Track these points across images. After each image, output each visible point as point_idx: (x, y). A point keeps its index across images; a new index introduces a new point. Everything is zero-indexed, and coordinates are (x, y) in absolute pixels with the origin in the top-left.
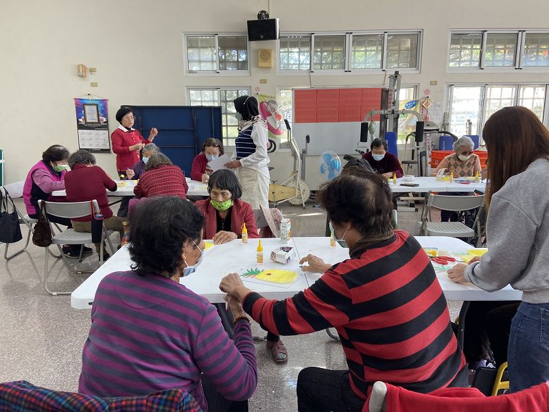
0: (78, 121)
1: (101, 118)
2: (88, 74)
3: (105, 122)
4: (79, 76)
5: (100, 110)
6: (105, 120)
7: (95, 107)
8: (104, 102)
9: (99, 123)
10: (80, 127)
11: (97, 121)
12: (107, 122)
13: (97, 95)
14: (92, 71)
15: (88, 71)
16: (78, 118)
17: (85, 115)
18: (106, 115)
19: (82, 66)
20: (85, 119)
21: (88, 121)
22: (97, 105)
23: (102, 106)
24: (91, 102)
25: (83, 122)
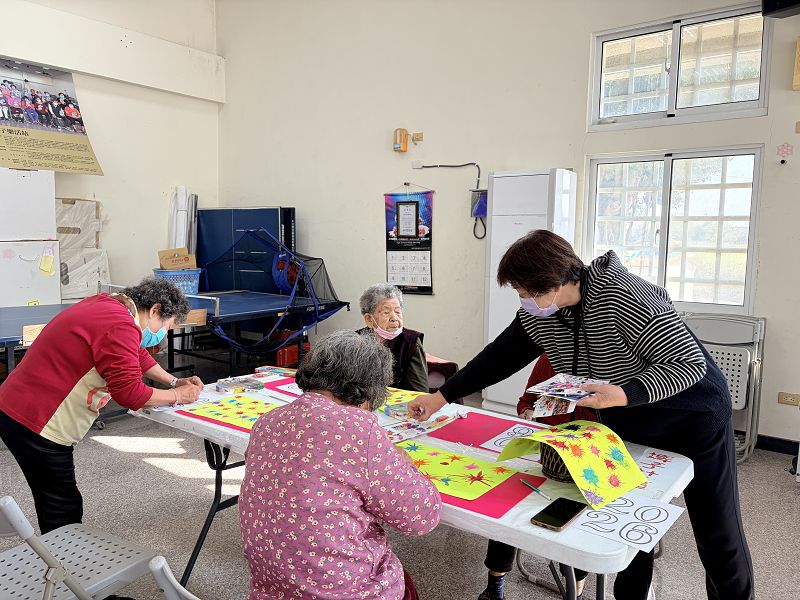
0: (388, 235)
1: (421, 227)
2: (410, 144)
3: (427, 236)
5: (420, 213)
6: (427, 232)
7: (413, 207)
8: (428, 195)
10: (391, 246)
12: (429, 235)
13: (420, 183)
14: (417, 138)
15: (410, 139)
16: (389, 229)
17: (398, 225)
18: (429, 224)
19: (402, 130)
20: (398, 231)
21: (401, 233)
22: (417, 203)
23: (424, 207)
24: (408, 199)
25: (395, 239)
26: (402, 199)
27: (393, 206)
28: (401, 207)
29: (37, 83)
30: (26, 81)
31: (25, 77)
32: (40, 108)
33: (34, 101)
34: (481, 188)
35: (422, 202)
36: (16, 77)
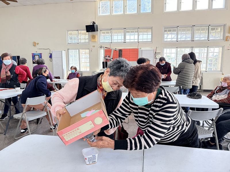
2: (36, 45)
10: (34, 63)
13: (39, 52)
17: (35, 59)
22: (39, 55)
23: (40, 56)
24: (37, 54)
25: (34, 61)
26: (36, 54)
27: (34, 56)
28: (36, 56)
34: (51, 53)
35: (40, 55)
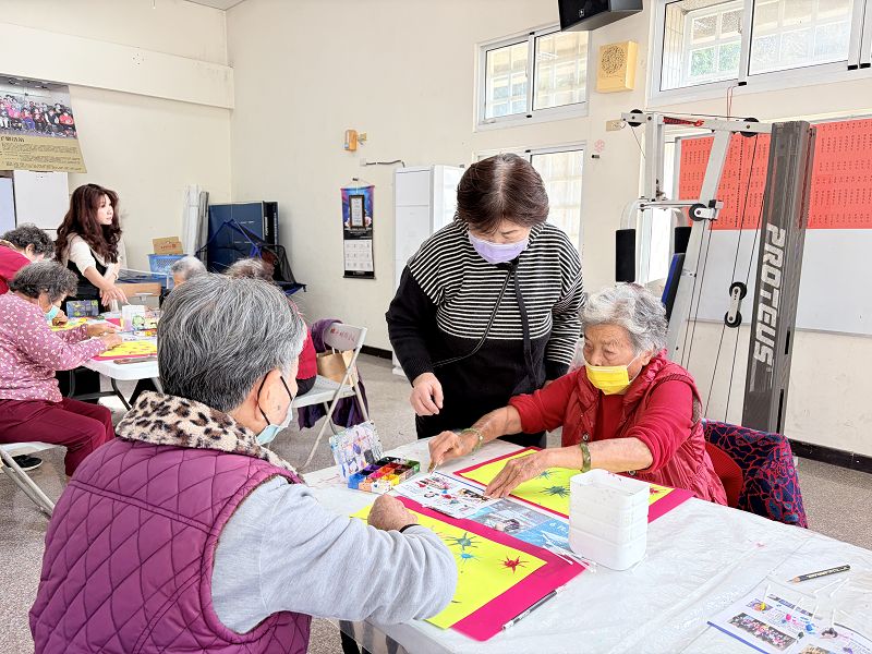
0: (345, 227)
1: (367, 218)
2: (358, 144)
4: (347, 149)
5: (365, 206)
6: (370, 223)
7: (360, 200)
8: (370, 189)
9: (364, 227)
10: (348, 236)
11: (361, 224)
12: (371, 226)
13: (365, 179)
14: (363, 139)
15: (358, 139)
16: (345, 221)
17: (351, 217)
18: (371, 215)
19: (351, 131)
20: (351, 222)
21: (354, 224)
22: (363, 197)
23: (366, 199)
24: (357, 193)
25: (349, 229)
26: (353, 193)
27: (347, 199)
28: (353, 200)
29: (36, 96)
30: (26, 95)
31: (26, 91)
32: (37, 117)
33: (32, 112)
35: (366, 196)
36: (17, 92)
